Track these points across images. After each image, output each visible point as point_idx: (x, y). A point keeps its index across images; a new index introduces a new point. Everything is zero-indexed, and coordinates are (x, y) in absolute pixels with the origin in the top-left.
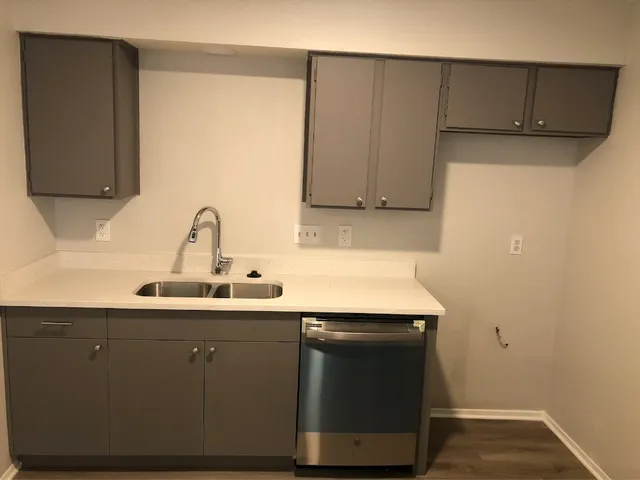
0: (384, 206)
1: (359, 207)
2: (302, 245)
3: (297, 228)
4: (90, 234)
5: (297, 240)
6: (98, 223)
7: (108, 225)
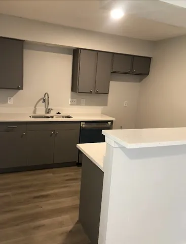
0: (97, 93)
1: (91, 93)
2: (71, 105)
3: (70, 100)
4: (6, 102)
5: (70, 103)
6: (9, 98)
7: (12, 98)
